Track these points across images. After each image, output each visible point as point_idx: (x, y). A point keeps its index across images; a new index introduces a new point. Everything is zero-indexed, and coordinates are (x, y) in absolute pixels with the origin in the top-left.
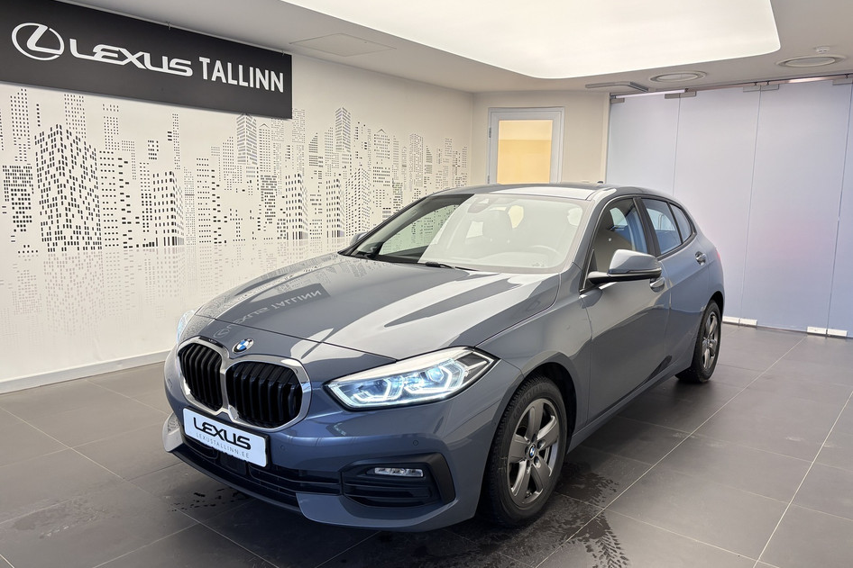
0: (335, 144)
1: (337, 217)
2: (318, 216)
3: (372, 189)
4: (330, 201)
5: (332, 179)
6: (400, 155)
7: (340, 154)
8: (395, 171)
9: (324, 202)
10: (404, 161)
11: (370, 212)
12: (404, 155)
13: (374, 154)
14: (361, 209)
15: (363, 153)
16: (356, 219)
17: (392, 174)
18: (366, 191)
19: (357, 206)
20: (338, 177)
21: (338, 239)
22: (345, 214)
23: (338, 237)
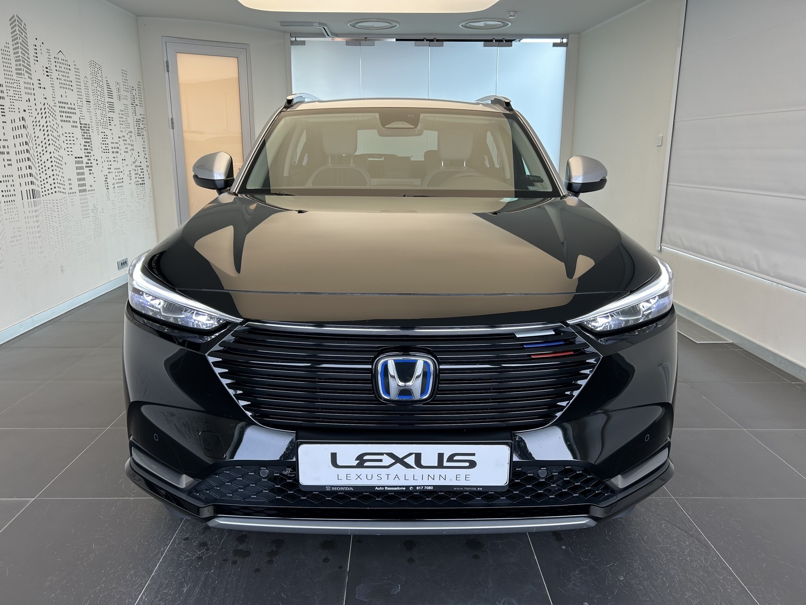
0: (14, 67)
1: (29, 171)
2: (8, 171)
3: (61, 131)
4: (19, 148)
5: (16, 116)
6: (83, 87)
7: (22, 81)
8: (80, 107)
9: (12, 150)
10: (87, 95)
11: (63, 163)
12: (87, 88)
13: (56, 83)
14: (53, 159)
15: (46, 82)
16: (50, 173)
17: (77, 111)
18: (55, 134)
19: (47, 156)
20: (23, 114)
21: (34, 201)
22: (37, 166)
23: (33, 198)
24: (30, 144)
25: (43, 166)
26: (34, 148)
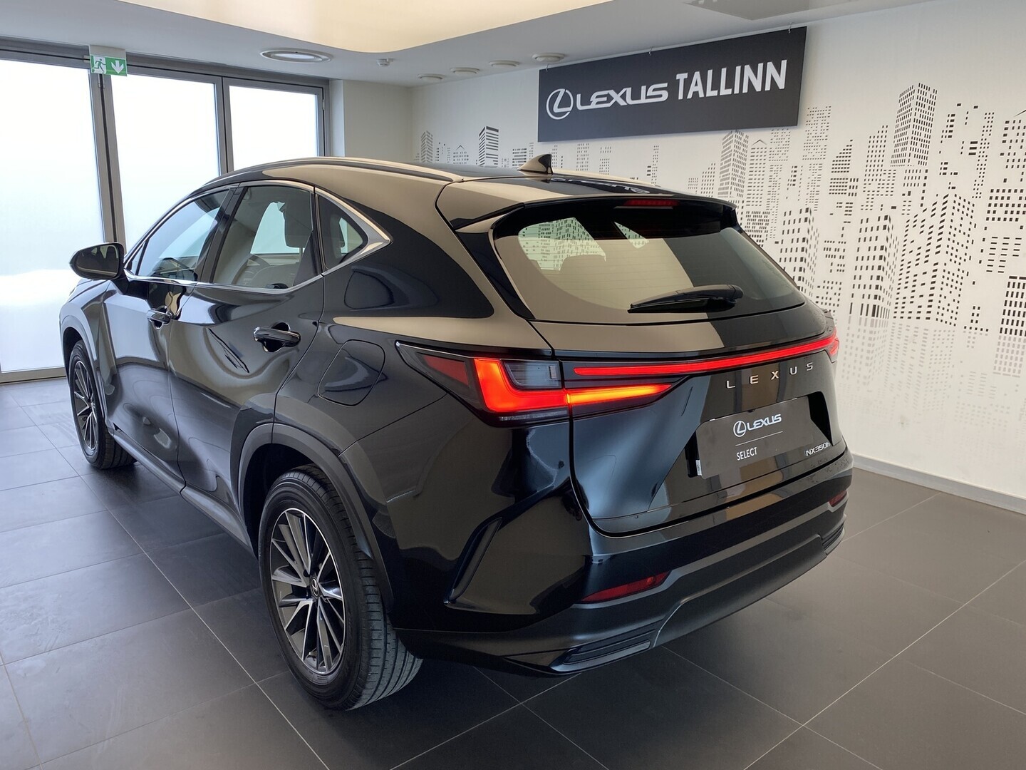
1: (876, 283)
2: (836, 276)
5: (873, 216)
7: (901, 169)
9: (850, 255)
15: (966, 165)
20: (888, 211)
21: (873, 321)
22: (896, 278)
23: (873, 315)
24: (891, 250)
25: (910, 280)
26: (899, 255)
